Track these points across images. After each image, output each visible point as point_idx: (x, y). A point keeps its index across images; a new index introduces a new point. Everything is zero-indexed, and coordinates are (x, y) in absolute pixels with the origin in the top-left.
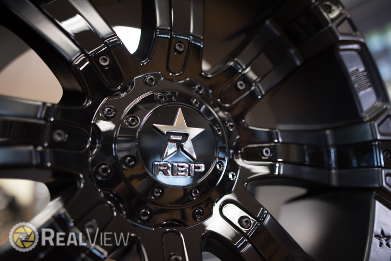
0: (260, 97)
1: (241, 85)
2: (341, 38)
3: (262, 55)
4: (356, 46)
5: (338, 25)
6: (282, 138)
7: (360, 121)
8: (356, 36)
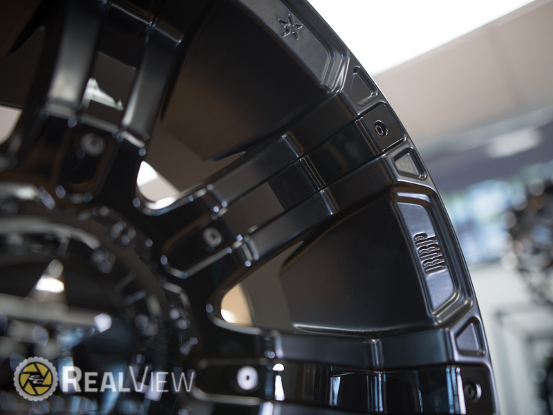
0: (248, 264)
1: (214, 236)
2: (400, 180)
3: (266, 185)
4: (423, 197)
5: (397, 158)
6: (284, 349)
7: (425, 324)
8: (423, 179)
